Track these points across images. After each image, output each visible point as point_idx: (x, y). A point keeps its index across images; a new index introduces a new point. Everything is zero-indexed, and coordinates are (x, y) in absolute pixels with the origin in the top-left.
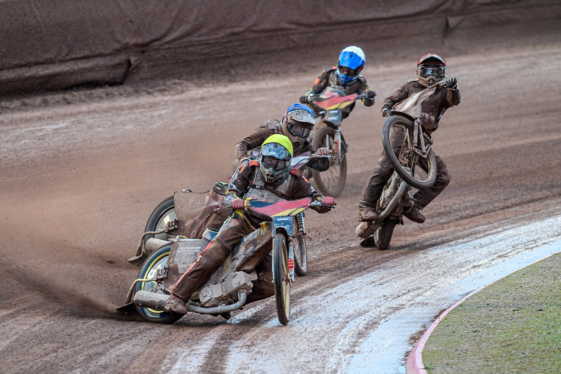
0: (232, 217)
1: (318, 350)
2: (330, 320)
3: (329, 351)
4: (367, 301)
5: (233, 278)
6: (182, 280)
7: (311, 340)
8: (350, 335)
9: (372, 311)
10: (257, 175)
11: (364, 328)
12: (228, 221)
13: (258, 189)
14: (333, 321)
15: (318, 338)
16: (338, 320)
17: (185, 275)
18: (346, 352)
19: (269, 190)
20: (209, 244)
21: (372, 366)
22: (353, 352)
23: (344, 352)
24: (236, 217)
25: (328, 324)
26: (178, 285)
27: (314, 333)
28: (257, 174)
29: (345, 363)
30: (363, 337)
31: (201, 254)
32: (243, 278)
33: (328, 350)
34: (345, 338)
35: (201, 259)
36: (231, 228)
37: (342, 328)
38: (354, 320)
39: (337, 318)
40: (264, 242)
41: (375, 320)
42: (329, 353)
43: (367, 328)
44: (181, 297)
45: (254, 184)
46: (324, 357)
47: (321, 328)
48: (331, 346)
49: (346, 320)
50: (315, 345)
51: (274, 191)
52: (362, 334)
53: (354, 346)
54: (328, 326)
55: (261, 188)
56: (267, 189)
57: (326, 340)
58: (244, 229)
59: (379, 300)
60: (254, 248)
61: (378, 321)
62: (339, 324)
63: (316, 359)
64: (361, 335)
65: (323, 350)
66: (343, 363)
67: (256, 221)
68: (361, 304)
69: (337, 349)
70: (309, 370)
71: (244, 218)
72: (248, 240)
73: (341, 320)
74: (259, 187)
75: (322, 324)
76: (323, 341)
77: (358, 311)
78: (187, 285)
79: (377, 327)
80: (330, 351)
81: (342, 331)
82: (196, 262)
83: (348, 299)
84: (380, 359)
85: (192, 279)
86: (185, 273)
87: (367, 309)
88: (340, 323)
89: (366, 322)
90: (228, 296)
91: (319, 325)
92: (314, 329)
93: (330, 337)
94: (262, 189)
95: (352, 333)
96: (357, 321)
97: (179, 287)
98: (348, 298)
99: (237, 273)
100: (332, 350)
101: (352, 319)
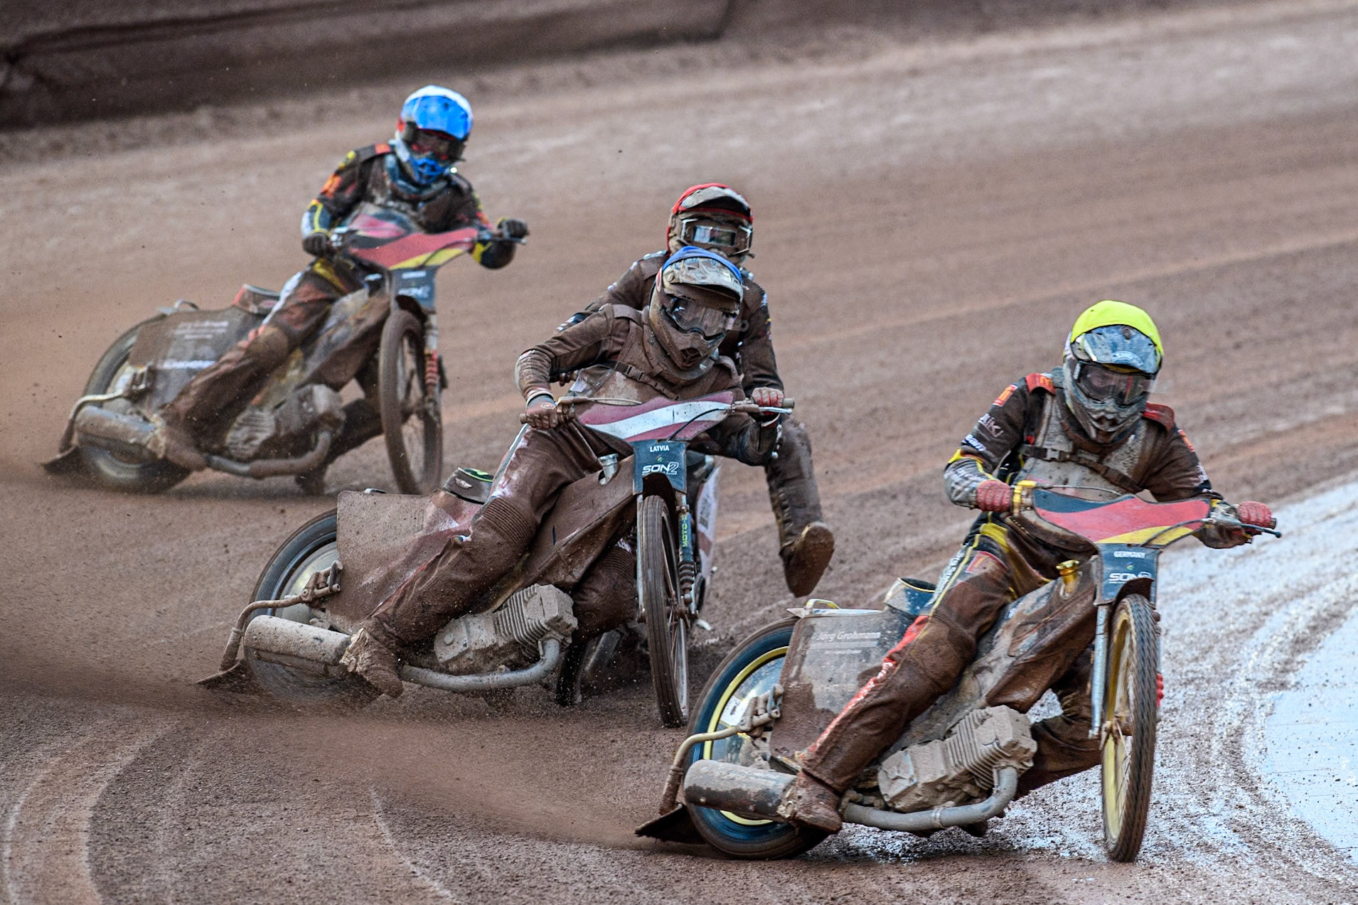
0: (975, 545)
1: (1197, 681)
2: (1226, 609)
3: (1224, 684)
4: (1316, 561)
5: (977, 726)
6: (834, 733)
7: (1180, 656)
8: (1275, 644)
9: (1328, 587)
10: (1049, 419)
11: (1309, 627)
12: (962, 559)
13: (1053, 460)
14: (1234, 610)
15: (1197, 653)
16: (1245, 607)
17: (844, 719)
18: (1264, 686)
19: (1084, 465)
20: (913, 627)
21: (1327, 719)
22: (1283, 685)
23: (1259, 687)
24: (986, 546)
25: (1221, 619)
26: (820, 748)
27: (1187, 640)
28: (1050, 416)
29: (1263, 714)
30: (1305, 650)
31: (891, 659)
32: (1008, 725)
33: (1222, 681)
34: (1263, 651)
35: (890, 670)
36: (974, 581)
37: (1255, 628)
38: (1284, 609)
39: (1241, 603)
40: (1069, 622)
41: (1334, 609)
42: (1223, 688)
43: (1314, 628)
44: (828, 782)
45: (1038, 445)
46: (1211, 698)
47: (1204, 628)
48: (1229, 671)
49: (1264, 609)
50: (1189, 668)
51: (1099, 467)
52: (1303, 641)
53: (1285, 671)
54: (1220, 624)
55: (1062, 459)
56: (1078, 463)
57: (1215, 657)
58: (1011, 580)
59: (1345, 559)
60: (1040, 637)
61: (1343, 610)
62: (1248, 617)
63: (1191, 704)
64: (1301, 644)
65: (1208, 681)
66: (1257, 712)
67: (1044, 554)
68: (1301, 572)
69: (1243, 679)
70: (1174, 730)
71: (1009, 548)
72: (1020, 615)
73: (1251, 608)
74: (1056, 456)
75: (1206, 618)
76: (1208, 660)
77: (1295, 587)
78: (846, 748)
79: (1341, 626)
80: (1226, 684)
81: (1256, 634)
82: (875, 682)
83: (1268, 558)
84: (1348, 702)
85: (862, 731)
86: (843, 714)
87: (1315, 580)
88: (1251, 615)
89: (1312, 613)
90: (967, 778)
91: (1199, 620)
92: (1187, 631)
93: (1225, 650)
94: (1065, 461)
95: (1280, 639)
96: (1293, 612)
97: (825, 752)
98: (1269, 554)
99: (989, 710)
100: (1231, 680)
101: (1279, 606)
